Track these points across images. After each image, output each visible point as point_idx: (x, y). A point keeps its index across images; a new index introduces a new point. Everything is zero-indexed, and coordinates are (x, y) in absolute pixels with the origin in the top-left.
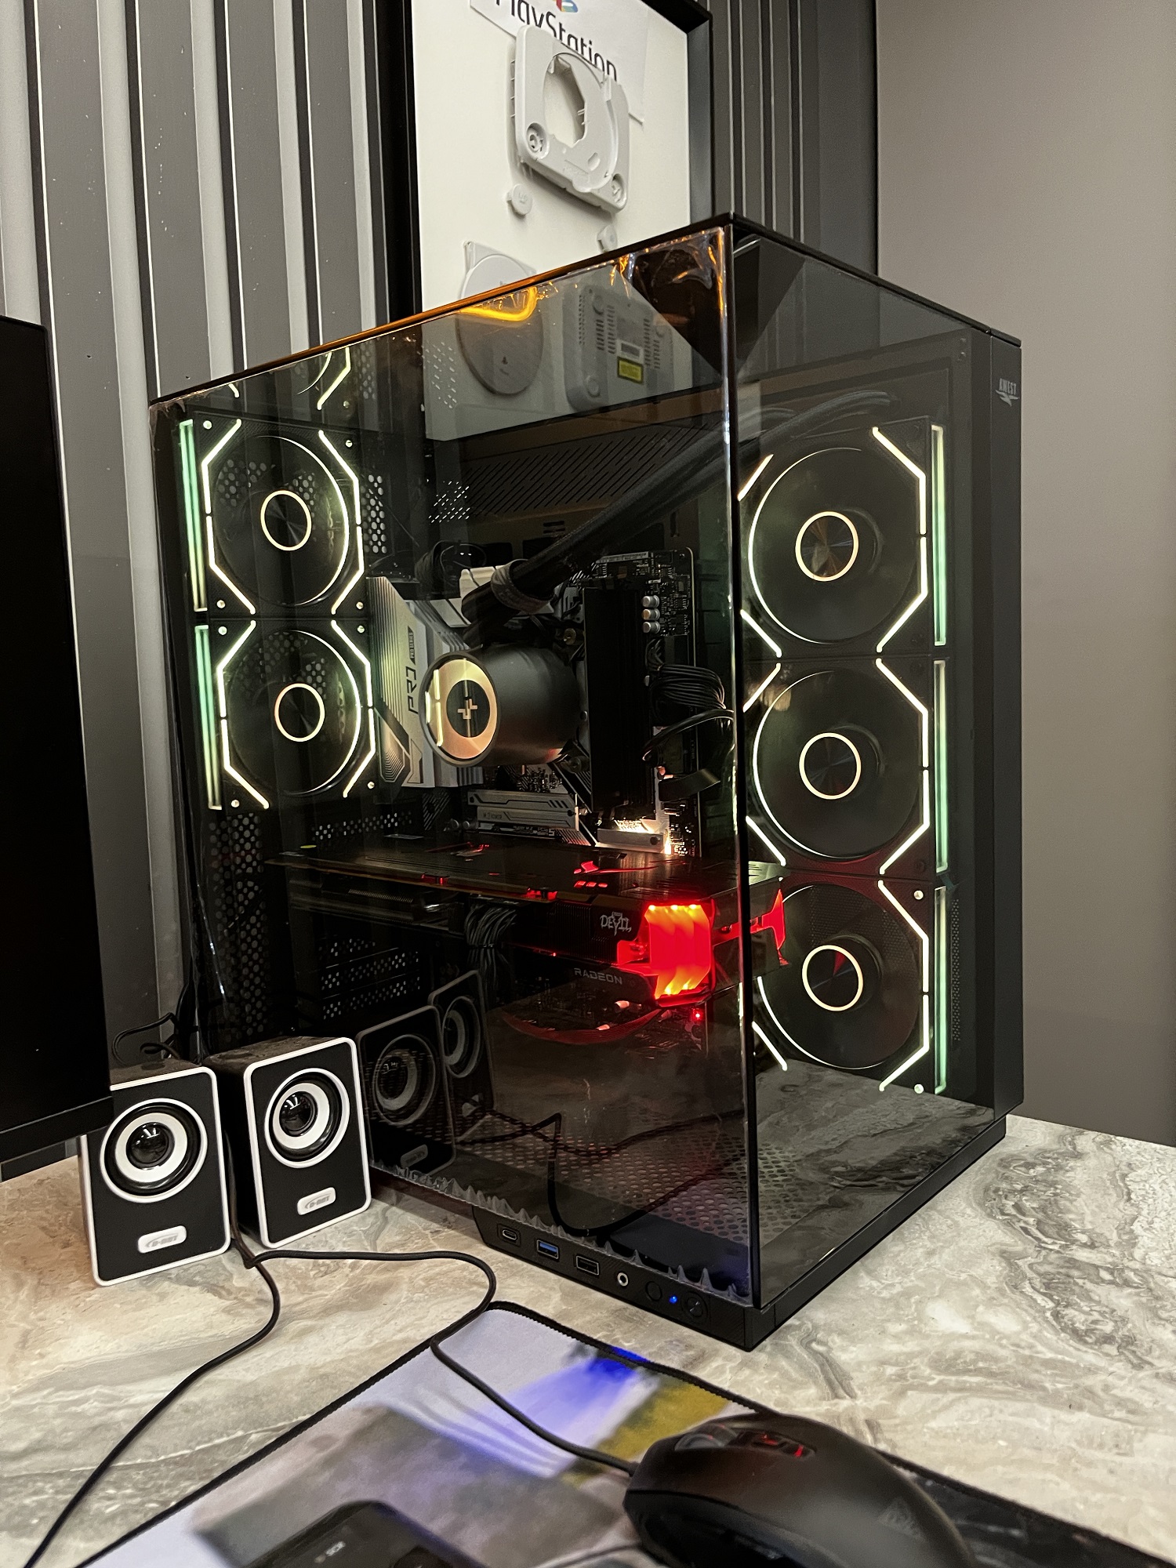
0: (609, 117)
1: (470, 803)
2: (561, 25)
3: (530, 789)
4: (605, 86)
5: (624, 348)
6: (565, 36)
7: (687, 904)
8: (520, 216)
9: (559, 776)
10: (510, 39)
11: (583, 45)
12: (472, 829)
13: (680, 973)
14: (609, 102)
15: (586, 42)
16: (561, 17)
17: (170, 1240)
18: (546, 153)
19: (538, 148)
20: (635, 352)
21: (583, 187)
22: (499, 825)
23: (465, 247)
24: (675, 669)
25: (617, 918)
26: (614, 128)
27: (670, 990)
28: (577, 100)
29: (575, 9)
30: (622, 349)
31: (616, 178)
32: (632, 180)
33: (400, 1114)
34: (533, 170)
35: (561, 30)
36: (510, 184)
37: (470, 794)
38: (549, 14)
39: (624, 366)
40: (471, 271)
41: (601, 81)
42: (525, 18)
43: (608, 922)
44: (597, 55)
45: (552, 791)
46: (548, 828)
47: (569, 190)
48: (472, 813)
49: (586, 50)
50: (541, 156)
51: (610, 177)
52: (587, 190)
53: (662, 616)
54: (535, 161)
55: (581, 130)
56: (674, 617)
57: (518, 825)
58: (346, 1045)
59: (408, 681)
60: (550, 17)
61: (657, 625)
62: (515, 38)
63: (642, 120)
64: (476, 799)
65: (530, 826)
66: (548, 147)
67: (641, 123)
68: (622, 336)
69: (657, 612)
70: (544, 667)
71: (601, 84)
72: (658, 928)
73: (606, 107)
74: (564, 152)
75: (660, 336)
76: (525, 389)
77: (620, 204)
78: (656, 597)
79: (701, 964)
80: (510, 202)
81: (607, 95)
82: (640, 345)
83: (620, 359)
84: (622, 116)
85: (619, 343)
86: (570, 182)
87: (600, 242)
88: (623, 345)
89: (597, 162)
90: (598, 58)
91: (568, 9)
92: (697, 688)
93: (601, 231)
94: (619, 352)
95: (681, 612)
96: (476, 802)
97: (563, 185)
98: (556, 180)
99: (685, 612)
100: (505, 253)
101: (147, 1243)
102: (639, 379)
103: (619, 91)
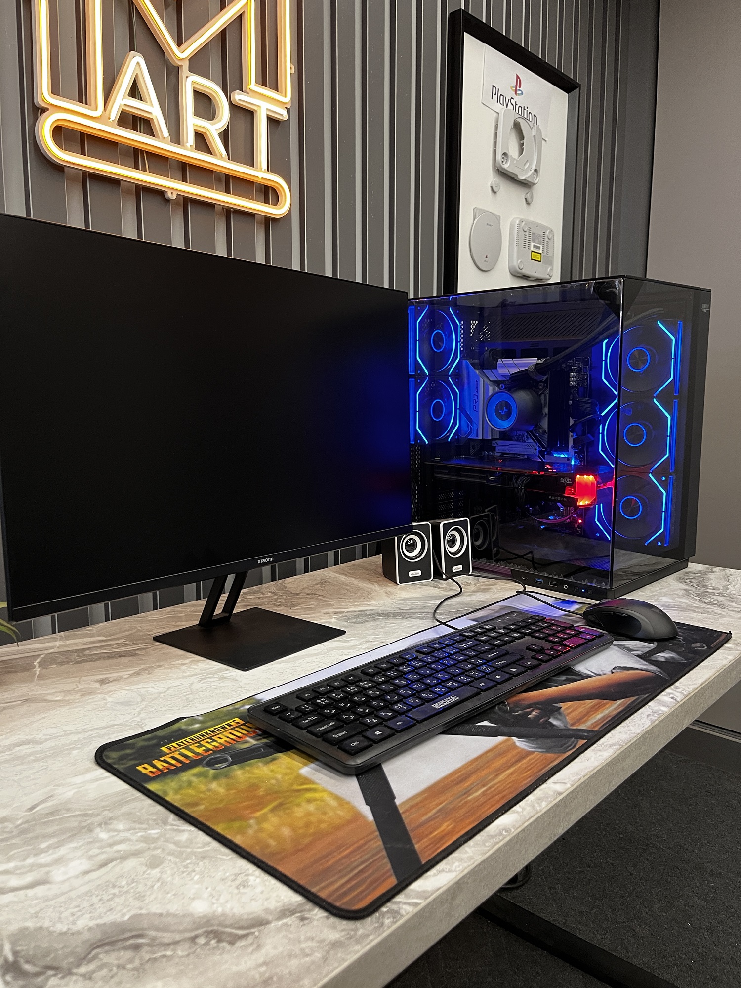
0: (534, 143)
1: (493, 445)
2: (516, 102)
3: (518, 440)
4: (533, 129)
5: (534, 246)
6: (517, 107)
7: (589, 476)
8: (494, 192)
9: (530, 436)
10: (495, 114)
11: (524, 109)
12: (492, 455)
13: (586, 498)
14: (534, 136)
15: (525, 108)
16: (517, 99)
17: (417, 574)
18: (508, 165)
19: (504, 162)
20: (539, 248)
21: (522, 177)
22: (503, 454)
23: (474, 209)
24: (583, 399)
25: (566, 479)
26: (536, 149)
27: (581, 503)
28: (521, 136)
29: (522, 94)
30: (534, 247)
31: (536, 170)
32: (541, 171)
33: (480, 546)
34: (501, 172)
35: (516, 104)
36: (491, 178)
37: (493, 442)
38: (512, 98)
39: (534, 254)
40: (476, 220)
41: (532, 127)
42: (502, 102)
43: (563, 481)
44: (530, 113)
45: (527, 441)
46: (524, 455)
47: (516, 178)
48: (494, 449)
49: (525, 111)
50: (506, 166)
51: (533, 170)
52: (523, 178)
53: (576, 380)
54: (504, 169)
55: (521, 151)
56: (580, 382)
57: (511, 454)
58: (466, 520)
59: (474, 400)
60: (512, 100)
61: (575, 383)
62: (498, 113)
63: (547, 140)
64: (495, 444)
65: (516, 454)
66: (509, 162)
67: (546, 141)
68: (533, 241)
69: (575, 378)
70: (531, 396)
71: (531, 128)
72: (579, 483)
73: (533, 138)
74: (515, 162)
75: (549, 239)
76: (493, 268)
77: (536, 182)
78: (574, 373)
79: (592, 495)
80: (492, 187)
81: (534, 133)
82: (541, 244)
83: (532, 251)
84: (539, 140)
85: (532, 244)
86: (517, 176)
87: (526, 199)
88: (534, 245)
89: (528, 164)
90: (530, 114)
91: (519, 94)
92: (590, 406)
93: (527, 194)
94: (532, 249)
95: (584, 379)
96: (496, 445)
97: (513, 176)
98: (510, 175)
99: (585, 379)
100: (490, 211)
101: (411, 574)
102: (540, 260)
103: (539, 130)
